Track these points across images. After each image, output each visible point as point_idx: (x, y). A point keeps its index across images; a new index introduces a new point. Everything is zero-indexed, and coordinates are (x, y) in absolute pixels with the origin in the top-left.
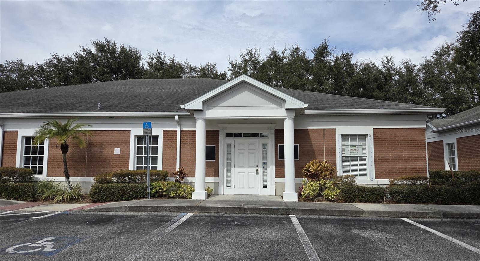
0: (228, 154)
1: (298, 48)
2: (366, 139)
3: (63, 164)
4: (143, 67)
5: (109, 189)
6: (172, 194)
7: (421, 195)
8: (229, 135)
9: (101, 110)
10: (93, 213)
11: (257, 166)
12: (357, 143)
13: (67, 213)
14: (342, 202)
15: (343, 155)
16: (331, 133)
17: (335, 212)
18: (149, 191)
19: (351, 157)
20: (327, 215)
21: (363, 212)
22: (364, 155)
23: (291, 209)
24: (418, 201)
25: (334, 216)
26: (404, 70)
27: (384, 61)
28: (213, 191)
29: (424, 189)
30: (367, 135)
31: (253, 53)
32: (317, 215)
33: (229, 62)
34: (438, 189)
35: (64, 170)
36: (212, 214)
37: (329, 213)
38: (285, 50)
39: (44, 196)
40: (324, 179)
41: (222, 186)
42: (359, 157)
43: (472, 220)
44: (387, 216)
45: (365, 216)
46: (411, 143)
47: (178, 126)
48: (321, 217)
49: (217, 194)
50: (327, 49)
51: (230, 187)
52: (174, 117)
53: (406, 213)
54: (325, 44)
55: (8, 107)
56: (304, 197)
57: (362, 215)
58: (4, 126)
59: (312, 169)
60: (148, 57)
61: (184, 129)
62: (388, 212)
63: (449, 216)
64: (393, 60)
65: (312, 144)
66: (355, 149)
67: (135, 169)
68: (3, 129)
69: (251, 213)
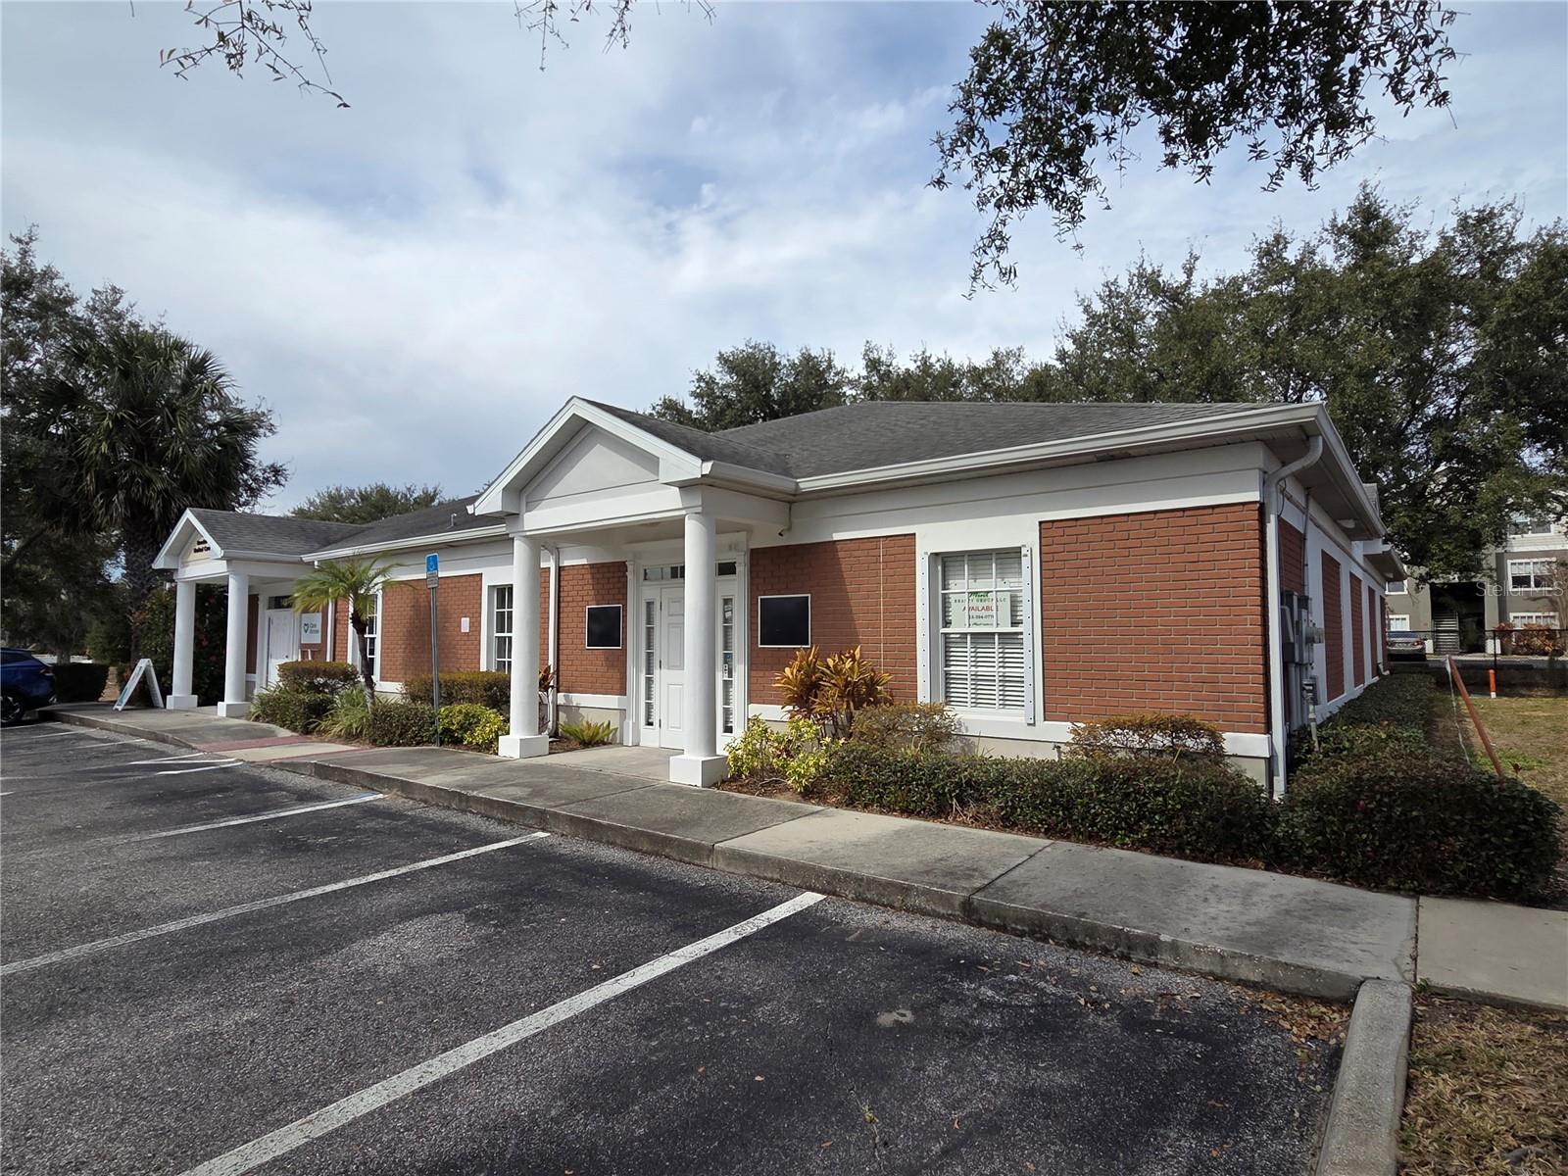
0: (650, 631)
2: (1019, 563)
6: (468, 738)
12: (992, 582)
13: (243, 767)
15: (948, 629)
16: (902, 550)
18: (437, 728)
19: (971, 634)
21: (711, 850)
22: (1017, 628)
30: (1022, 548)
41: (634, 722)
42: (999, 634)
45: (715, 864)
47: (551, 557)
49: (618, 742)
51: (653, 724)
53: (835, 876)
57: (706, 862)
61: (566, 563)
65: (846, 590)
66: (985, 604)
67: (493, 668)
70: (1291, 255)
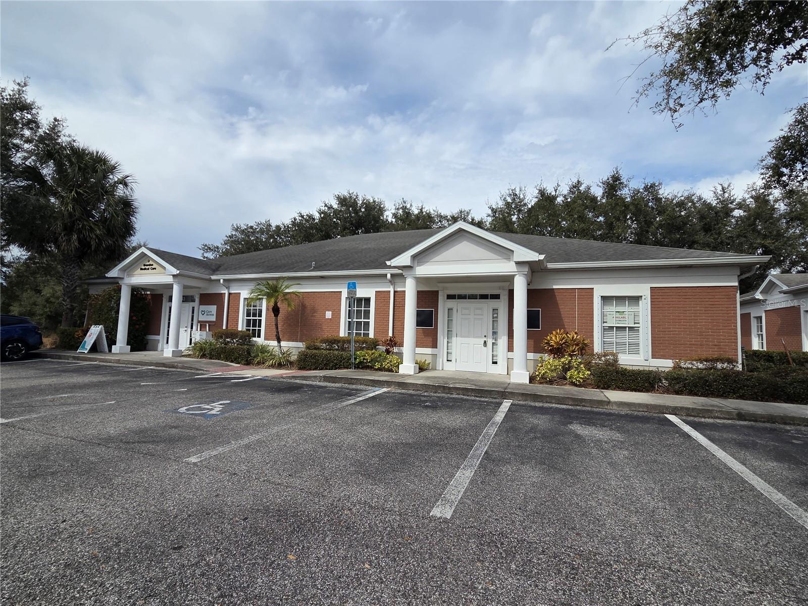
0: (450, 321)
1: (579, 182)
2: (640, 302)
3: (274, 327)
4: (387, 220)
5: (313, 356)
6: (377, 366)
7: (716, 385)
8: (450, 297)
9: (314, 270)
10: (289, 381)
11: (485, 336)
12: (626, 308)
13: (267, 378)
14: (593, 388)
15: (605, 325)
16: (587, 294)
17: (567, 400)
18: (353, 361)
19: (616, 327)
20: (556, 404)
21: (609, 402)
22: (636, 325)
23: (507, 392)
24: (709, 392)
25: (566, 405)
26: (751, 202)
27: (717, 191)
28: (430, 365)
29: (720, 376)
30: (642, 296)
31: (517, 193)
32: (542, 402)
33: (488, 206)
34: (744, 376)
35: (275, 334)
36: (411, 392)
37: (559, 400)
38: (558, 185)
39: (256, 360)
40: (571, 356)
41: (441, 360)
42: (628, 327)
43: (788, 428)
44: (645, 410)
45: (611, 408)
46: (711, 309)
47: (391, 286)
48: (546, 405)
49: (434, 369)
50: (620, 180)
51: (451, 361)
52: (386, 275)
53: (676, 408)
54: (617, 173)
55: (235, 269)
56: (538, 378)
57: (606, 407)
58: (229, 288)
59: (553, 342)
60: (394, 207)
61: (399, 289)
62: (647, 404)
63: (747, 418)
64: (732, 187)
65: (559, 308)
66: (622, 316)
67: (347, 335)
68: (229, 290)
69: (457, 394)
70: (582, 188)
